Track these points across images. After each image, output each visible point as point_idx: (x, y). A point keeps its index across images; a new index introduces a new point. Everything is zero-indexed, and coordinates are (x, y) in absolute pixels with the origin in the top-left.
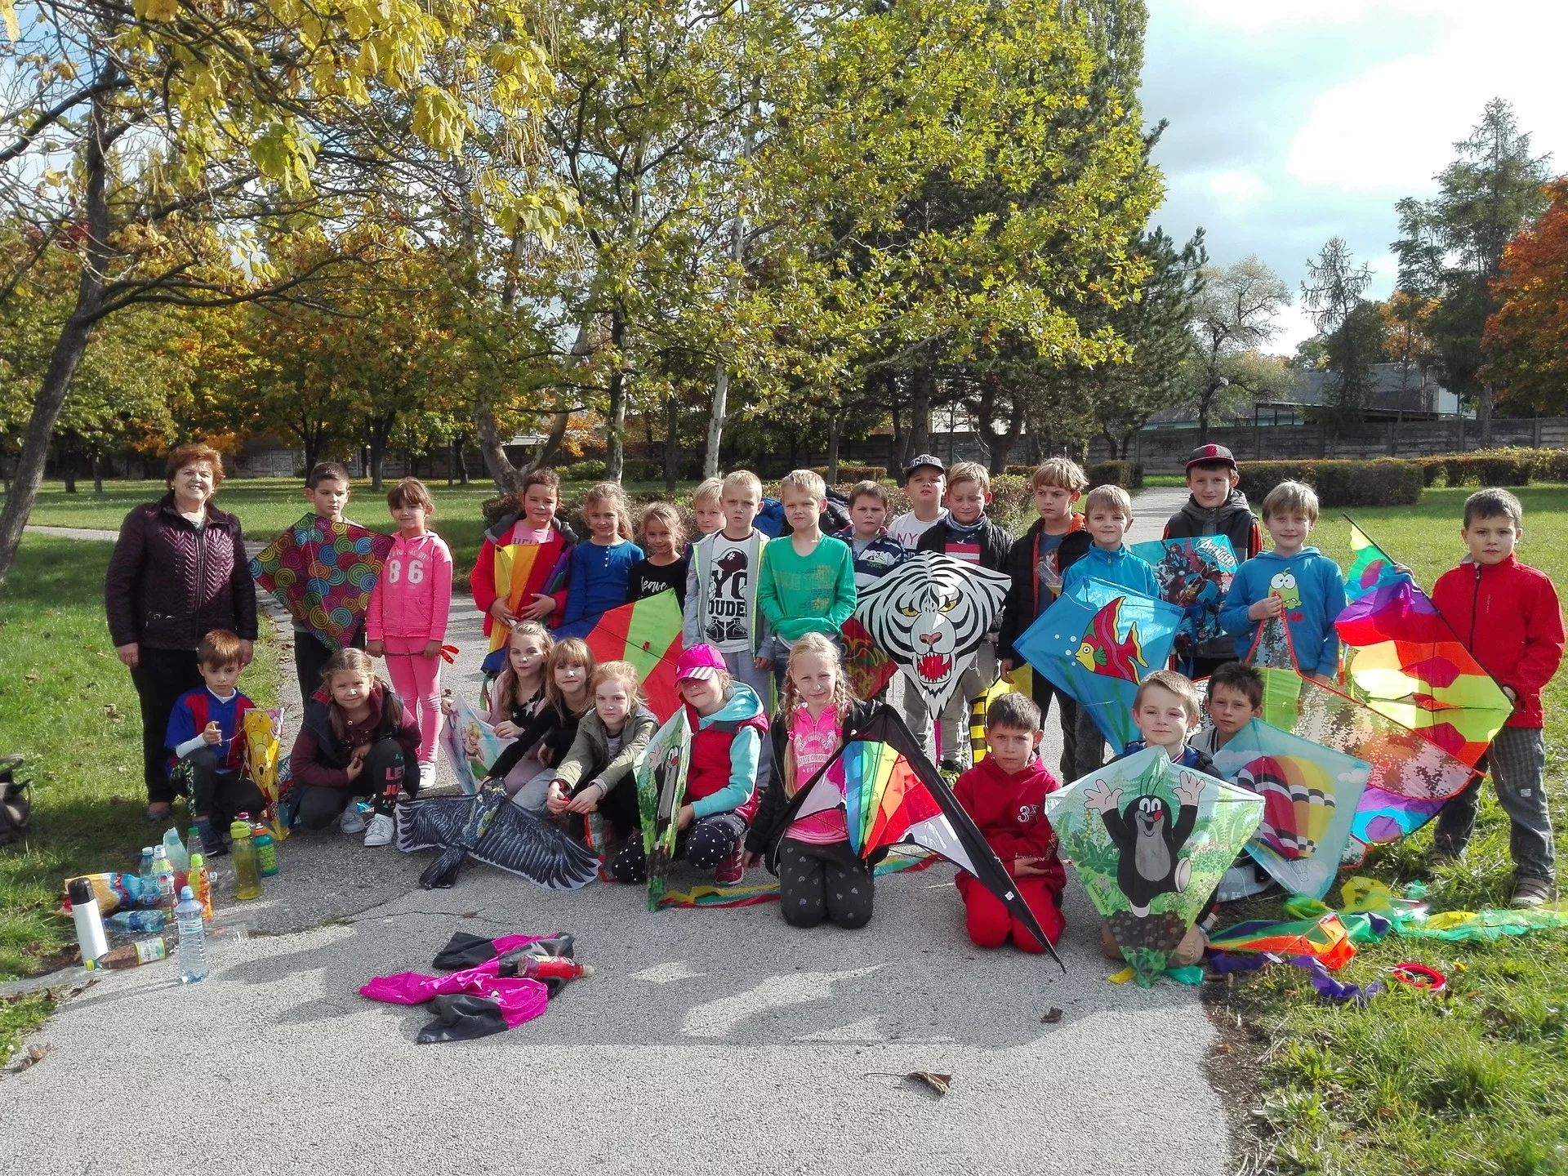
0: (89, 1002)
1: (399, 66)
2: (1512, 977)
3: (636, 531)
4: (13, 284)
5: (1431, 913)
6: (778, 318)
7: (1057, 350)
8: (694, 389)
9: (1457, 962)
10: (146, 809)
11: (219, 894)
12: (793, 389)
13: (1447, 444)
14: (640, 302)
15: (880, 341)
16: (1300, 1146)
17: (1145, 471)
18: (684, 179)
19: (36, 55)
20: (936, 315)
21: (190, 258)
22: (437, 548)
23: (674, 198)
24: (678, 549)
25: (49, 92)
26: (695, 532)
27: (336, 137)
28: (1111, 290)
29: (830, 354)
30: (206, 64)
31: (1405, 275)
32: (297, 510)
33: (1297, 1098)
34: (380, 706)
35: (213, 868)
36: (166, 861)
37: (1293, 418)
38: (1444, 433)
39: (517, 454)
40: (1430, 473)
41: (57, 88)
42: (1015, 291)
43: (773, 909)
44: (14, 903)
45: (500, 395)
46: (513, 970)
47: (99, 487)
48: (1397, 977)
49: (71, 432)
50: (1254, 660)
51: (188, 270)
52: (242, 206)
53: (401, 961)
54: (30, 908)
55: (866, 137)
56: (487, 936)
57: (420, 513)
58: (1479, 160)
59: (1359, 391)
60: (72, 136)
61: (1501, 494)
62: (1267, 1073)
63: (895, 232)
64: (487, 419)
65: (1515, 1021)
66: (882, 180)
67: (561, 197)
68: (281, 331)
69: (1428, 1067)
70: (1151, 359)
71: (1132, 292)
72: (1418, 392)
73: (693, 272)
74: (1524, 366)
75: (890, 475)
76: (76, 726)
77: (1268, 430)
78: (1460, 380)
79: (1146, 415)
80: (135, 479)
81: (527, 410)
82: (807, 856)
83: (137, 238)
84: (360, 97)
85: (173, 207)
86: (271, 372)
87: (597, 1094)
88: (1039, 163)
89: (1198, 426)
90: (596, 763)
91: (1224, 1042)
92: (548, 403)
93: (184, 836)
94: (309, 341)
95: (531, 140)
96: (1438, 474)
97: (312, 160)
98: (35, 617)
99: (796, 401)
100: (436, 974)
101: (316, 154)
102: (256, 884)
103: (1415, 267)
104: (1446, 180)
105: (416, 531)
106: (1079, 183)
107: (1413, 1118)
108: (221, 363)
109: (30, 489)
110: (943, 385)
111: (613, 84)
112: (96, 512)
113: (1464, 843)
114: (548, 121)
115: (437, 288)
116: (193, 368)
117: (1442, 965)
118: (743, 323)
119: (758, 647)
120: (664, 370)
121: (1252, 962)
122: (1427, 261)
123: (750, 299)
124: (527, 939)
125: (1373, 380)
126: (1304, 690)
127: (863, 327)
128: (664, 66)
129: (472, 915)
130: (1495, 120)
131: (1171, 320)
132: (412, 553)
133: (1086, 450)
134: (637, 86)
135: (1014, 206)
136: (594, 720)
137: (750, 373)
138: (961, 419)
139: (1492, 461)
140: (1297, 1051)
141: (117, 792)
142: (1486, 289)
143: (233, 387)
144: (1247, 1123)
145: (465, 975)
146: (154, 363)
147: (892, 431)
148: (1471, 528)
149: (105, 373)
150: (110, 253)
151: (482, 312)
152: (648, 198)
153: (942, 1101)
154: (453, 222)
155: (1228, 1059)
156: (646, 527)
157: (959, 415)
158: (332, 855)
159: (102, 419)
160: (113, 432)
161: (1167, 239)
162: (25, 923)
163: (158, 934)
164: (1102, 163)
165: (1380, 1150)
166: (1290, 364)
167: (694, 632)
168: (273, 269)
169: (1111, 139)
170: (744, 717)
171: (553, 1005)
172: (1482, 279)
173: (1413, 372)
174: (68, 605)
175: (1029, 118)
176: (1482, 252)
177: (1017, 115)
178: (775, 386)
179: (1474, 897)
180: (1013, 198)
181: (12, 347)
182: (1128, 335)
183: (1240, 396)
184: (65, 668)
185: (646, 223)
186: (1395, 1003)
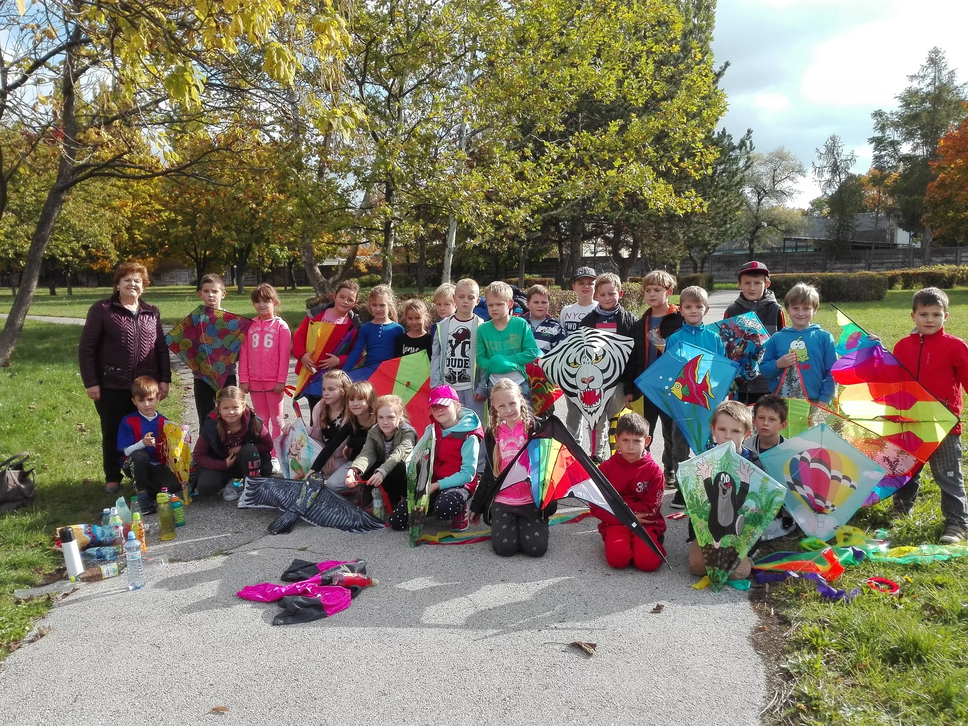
0: (73, 602)
1: (256, 29)
2: (940, 586)
3: (399, 316)
4: (18, 166)
5: (890, 547)
6: (487, 185)
7: (661, 205)
8: (435, 230)
9: (906, 576)
10: (104, 487)
11: (151, 537)
12: (497, 229)
13: (902, 263)
14: (402, 175)
15: (550, 200)
16: (810, 686)
17: (715, 280)
18: (429, 99)
19: (31, 24)
20: (586, 183)
21: (126, 149)
22: (281, 326)
23: (423, 111)
24: (426, 329)
25: (39, 47)
26: (436, 317)
27: (215, 74)
28: (694, 167)
29: (519, 208)
30: (137, 29)
31: (877, 158)
32: (192, 306)
33: (808, 658)
34: (248, 422)
35: (146, 522)
36: (118, 517)
37: (807, 247)
38: (901, 256)
39: (326, 270)
40: (892, 281)
41: (44, 45)
42: (634, 168)
43: (487, 545)
44: (26, 543)
45: (316, 234)
46: (330, 581)
47: (70, 292)
48: (869, 586)
49: (53, 258)
50: (781, 394)
51: (125, 157)
52: (159, 117)
53: (261, 576)
54: (36, 546)
55: (542, 72)
56: (314, 562)
57: (271, 306)
58: (924, 86)
59: (848, 230)
60: (53, 74)
61: (935, 291)
62: (789, 643)
63: (561, 132)
64: (308, 248)
65: (941, 611)
66: (552, 99)
67: (355, 110)
68: (181, 194)
69: (888, 639)
70: (719, 211)
71: (707, 168)
72: (885, 231)
73: (435, 157)
74: (951, 214)
75: (557, 283)
76: (61, 437)
77: (792, 255)
78: (911, 223)
79: (716, 245)
80: (92, 286)
81: (334, 243)
82: (508, 513)
83: (94, 137)
84: (232, 48)
85: (116, 118)
86: (175, 221)
87: (382, 655)
88: (650, 88)
89: (748, 252)
90: (379, 458)
91: (763, 624)
92: (345, 239)
93: (128, 502)
94: (198, 201)
95: (337, 75)
96: (897, 281)
97: (202, 88)
98: (33, 371)
99: (498, 237)
100: (282, 584)
101: (204, 84)
102: (172, 531)
103: (883, 153)
104: (903, 99)
105: (269, 316)
106: (674, 101)
107: (878, 670)
108: (144, 214)
109: (29, 292)
110: (589, 227)
111: (385, 41)
112: (68, 307)
113: (911, 506)
114: (346, 64)
115: (278, 168)
116: (127, 218)
117: (897, 579)
118: (466, 188)
119: (476, 386)
120: (417, 218)
121: (780, 577)
122: (890, 149)
123: (471, 173)
124: (337, 563)
125: (856, 223)
126: (812, 411)
127: (540, 191)
128: (417, 29)
129: (304, 549)
130: (934, 61)
131: (731, 186)
132: (266, 329)
133: (678, 267)
134: (401, 42)
135: (634, 115)
136: (377, 431)
137: (470, 219)
138: (601, 248)
139: (930, 273)
140: (808, 630)
141: (86, 476)
142: (927, 166)
143: (152, 229)
144: (777, 672)
145: (301, 584)
146: (104, 215)
147: (558, 256)
148: (917, 312)
149: (74, 221)
150: (77, 146)
151: (305, 182)
152: (407, 112)
153: (591, 659)
154: (287, 126)
155: (765, 635)
156: (406, 314)
157: (600, 246)
158: (218, 514)
159: (72, 250)
160: (78, 257)
161: (729, 136)
162: (33, 555)
163: (114, 561)
164: (689, 88)
165: (858, 688)
166: (805, 214)
167: (438, 377)
168: (177, 156)
169: (694, 73)
170: (470, 429)
171: (354, 602)
172: (925, 160)
173: (882, 219)
174: (53, 363)
175: (643, 60)
176: (925, 144)
177: (636, 58)
178: (485, 228)
179: (917, 538)
180: (633, 111)
181: (17, 205)
182: (705, 196)
183: (774, 233)
184: (52, 402)
185: (406, 127)
186: (868, 601)
